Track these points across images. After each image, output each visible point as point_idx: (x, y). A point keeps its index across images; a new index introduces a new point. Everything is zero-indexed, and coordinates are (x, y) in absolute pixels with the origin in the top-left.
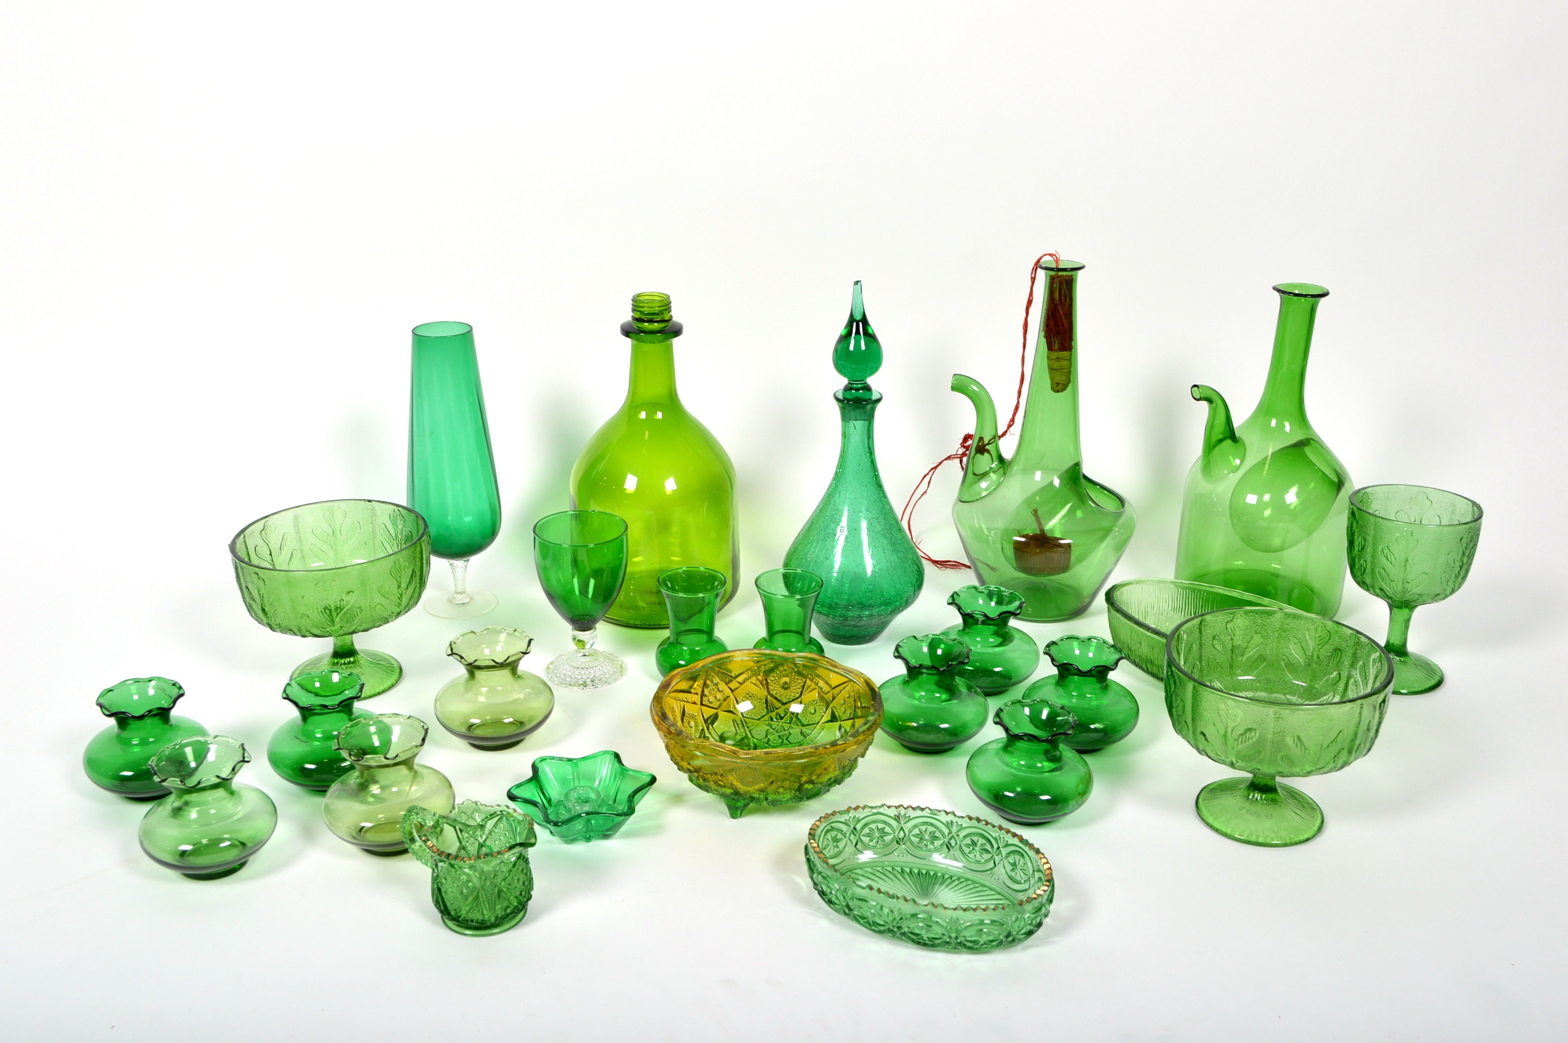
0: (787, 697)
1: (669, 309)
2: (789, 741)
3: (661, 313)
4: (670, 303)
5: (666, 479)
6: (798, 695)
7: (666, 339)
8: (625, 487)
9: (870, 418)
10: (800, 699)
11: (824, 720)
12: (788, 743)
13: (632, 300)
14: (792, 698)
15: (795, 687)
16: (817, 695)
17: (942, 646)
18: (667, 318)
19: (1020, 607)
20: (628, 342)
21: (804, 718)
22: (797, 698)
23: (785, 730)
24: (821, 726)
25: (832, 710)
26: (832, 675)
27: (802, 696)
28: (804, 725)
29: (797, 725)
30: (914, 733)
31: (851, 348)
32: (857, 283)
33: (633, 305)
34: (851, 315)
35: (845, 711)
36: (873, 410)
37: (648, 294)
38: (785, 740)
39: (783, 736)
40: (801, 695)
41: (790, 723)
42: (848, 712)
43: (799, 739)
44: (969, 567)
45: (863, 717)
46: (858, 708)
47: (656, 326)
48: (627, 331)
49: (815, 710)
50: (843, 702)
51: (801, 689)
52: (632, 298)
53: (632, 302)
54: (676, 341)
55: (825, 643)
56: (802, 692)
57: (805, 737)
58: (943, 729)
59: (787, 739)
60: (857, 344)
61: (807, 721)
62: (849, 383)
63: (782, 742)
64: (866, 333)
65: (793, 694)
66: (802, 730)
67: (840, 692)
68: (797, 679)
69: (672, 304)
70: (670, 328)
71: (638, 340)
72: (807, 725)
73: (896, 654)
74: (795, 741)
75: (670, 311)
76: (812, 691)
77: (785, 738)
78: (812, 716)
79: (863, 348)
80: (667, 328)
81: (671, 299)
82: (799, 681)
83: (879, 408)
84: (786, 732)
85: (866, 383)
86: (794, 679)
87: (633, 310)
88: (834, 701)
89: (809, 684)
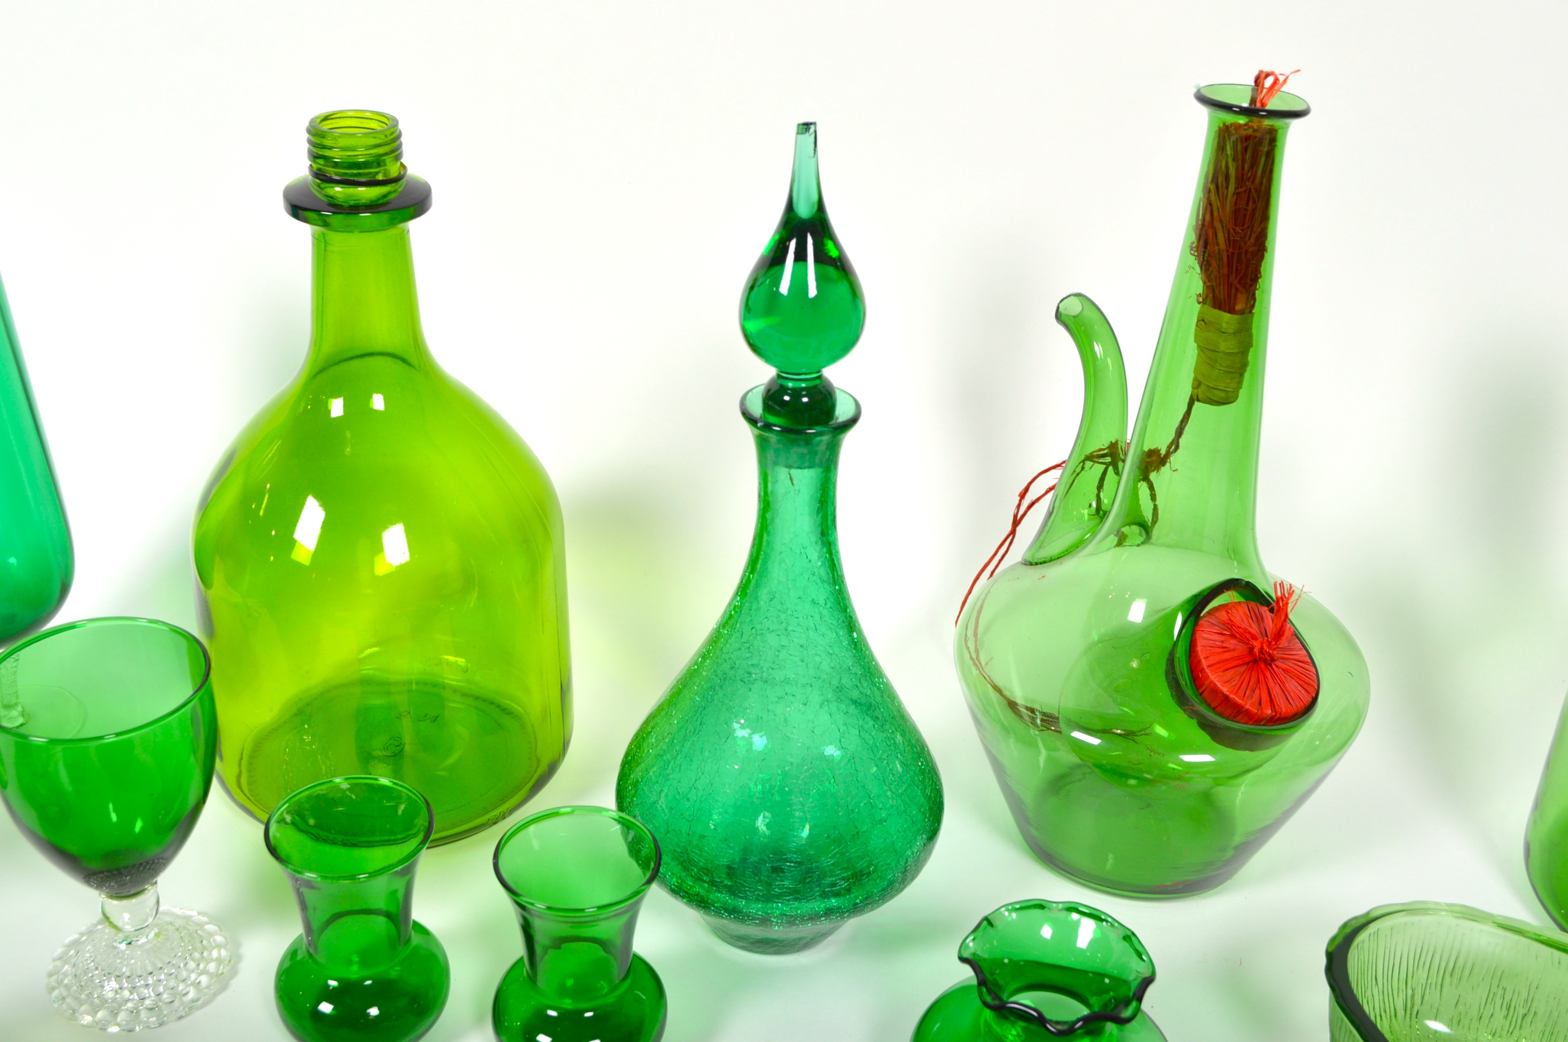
1: (396, 152)
3: (378, 161)
4: (400, 136)
5: (385, 527)
7: (393, 223)
8: (296, 536)
9: (828, 464)
13: (309, 131)
18: (394, 171)
20: (303, 232)
31: (784, 288)
32: (806, 127)
33: (310, 142)
34: (790, 207)
36: (833, 449)
37: (350, 114)
47: (366, 194)
48: (298, 209)
52: (307, 124)
53: (307, 135)
54: (415, 226)
60: (799, 284)
62: (779, 376)
64: (822, 257)
69: (403, 139)
70: (397, 198)
71: (326, 224)
75: (398, 158)
79: (812, 292)
80: (393, 196)
81: (401, 126)
83: (849, 440)
85: (820, 377)
87: (314, 157)
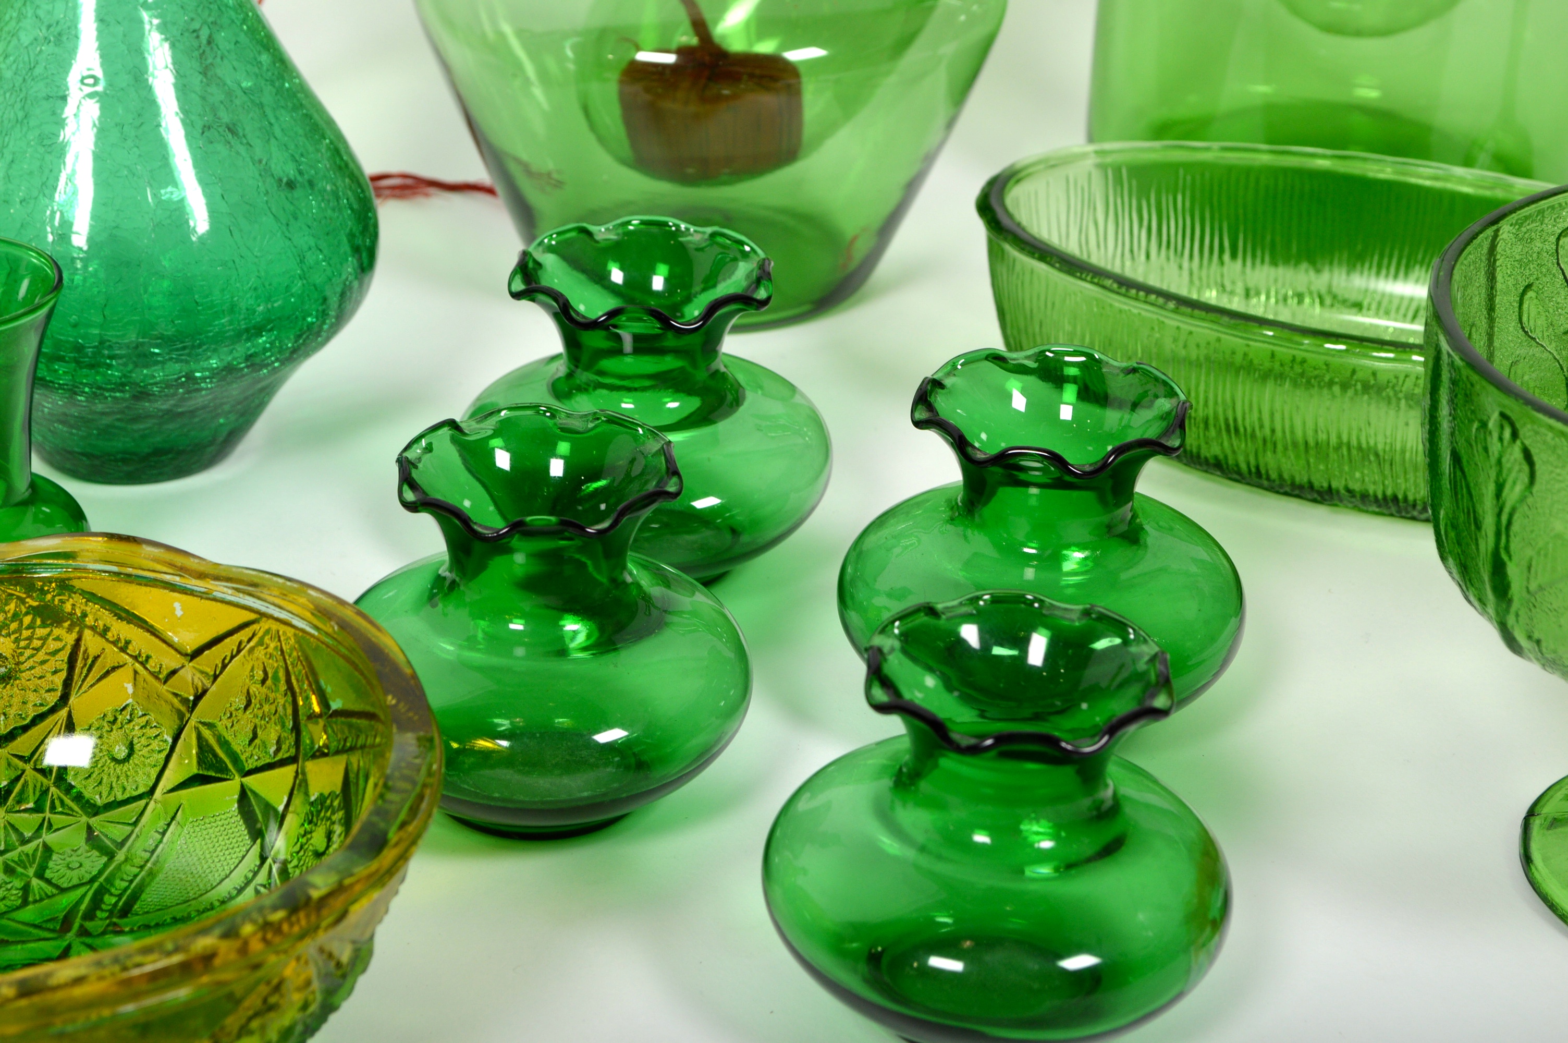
0: (12, 712)
2: (49, 882)
6: (52, 699)
10: (63, 713)
11: (172, 777)
12: (49, 890)
14: (32, 715)
15: (38, 671)
16: (130, 688)
17: (564, 447)
19: (763, 275)
21: (91, 783)
22: (53, 710)
23: (24, 842)
24: (165, 804)
25: (200, 737)
26: (178, 604)
27: (73, 700)
28: (94, 810)
29: (69, 813)
30: (506, 774)
35: (255, 736)
38: (35, 882)
39: (21, 863)
40: (64, 698)
41: (38, 809)
42: (271, 734)
43: (87, 865)
44: (490, 191)
45: (338, 752)
46: (312, 717)
49: (131, 747)
50: (240, 702)
51: (63, 674)
55: (76, 489)
56: (68, 684)
57: (111, 856)
58: (610, 747)
59: (40, 875)
61: (104, 789)
63: (26, 889)
65: (33, 698)
66: (90, 829)
67: (224, 666)
68: (44, 639)
72: (109, 806)
73: (410, 496)
74: (74, 877)
76: (107, 673)
77: (31, 872)
78: (119, 768)
82: (52, 645)
84: (29, 848)
86: (30, 639)
88: (202, 704)
89: (92, 652)
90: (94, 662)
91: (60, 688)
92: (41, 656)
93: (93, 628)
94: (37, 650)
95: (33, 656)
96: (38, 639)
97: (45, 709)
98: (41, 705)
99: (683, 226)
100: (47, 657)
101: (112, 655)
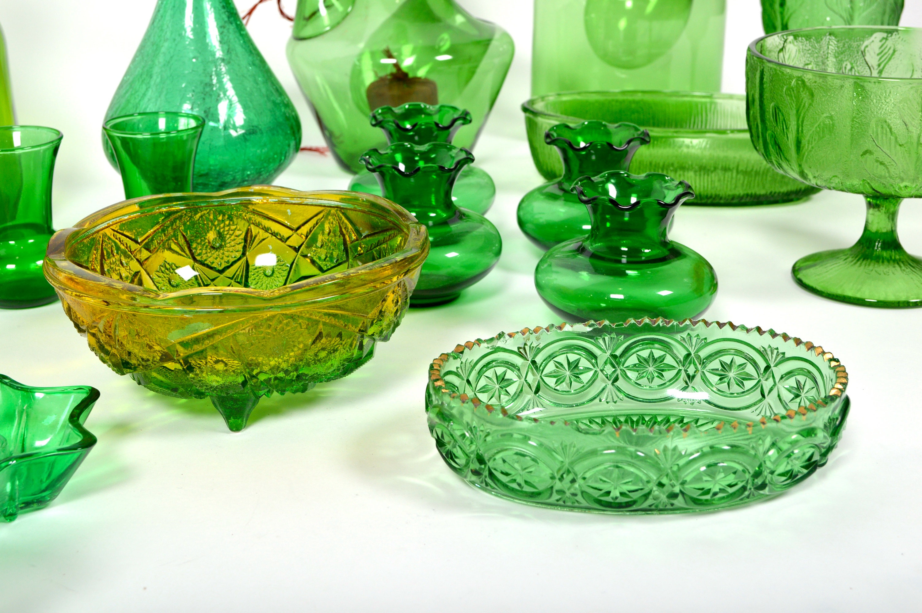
0: (224, 260)
6: (238, 255)
14: (231, 262)
15: (233, 243)
16: (271, 247)
22: (239, 259)
26: (289, 209)
27: (248, 254)
35: (326, 257)
40: (244, 254)
51: (243, 244)
56: (245, 247)
65: (231, 255)
67: (311, 231)
68: (234, 230)
76: (261, 241)
82: (237, 233)
86: (228, 230)
89: (254, 234)
90: (255, 238)
91: (242, 250)
92: (233, 237)
93: (253, 223)
94: (231, 235)
95: (230, 237)
96: (232, 230)
97: (236, 259)
98: (235, 257)
99: (428, 106)
100: (236, 238)
101: (262, 234)
